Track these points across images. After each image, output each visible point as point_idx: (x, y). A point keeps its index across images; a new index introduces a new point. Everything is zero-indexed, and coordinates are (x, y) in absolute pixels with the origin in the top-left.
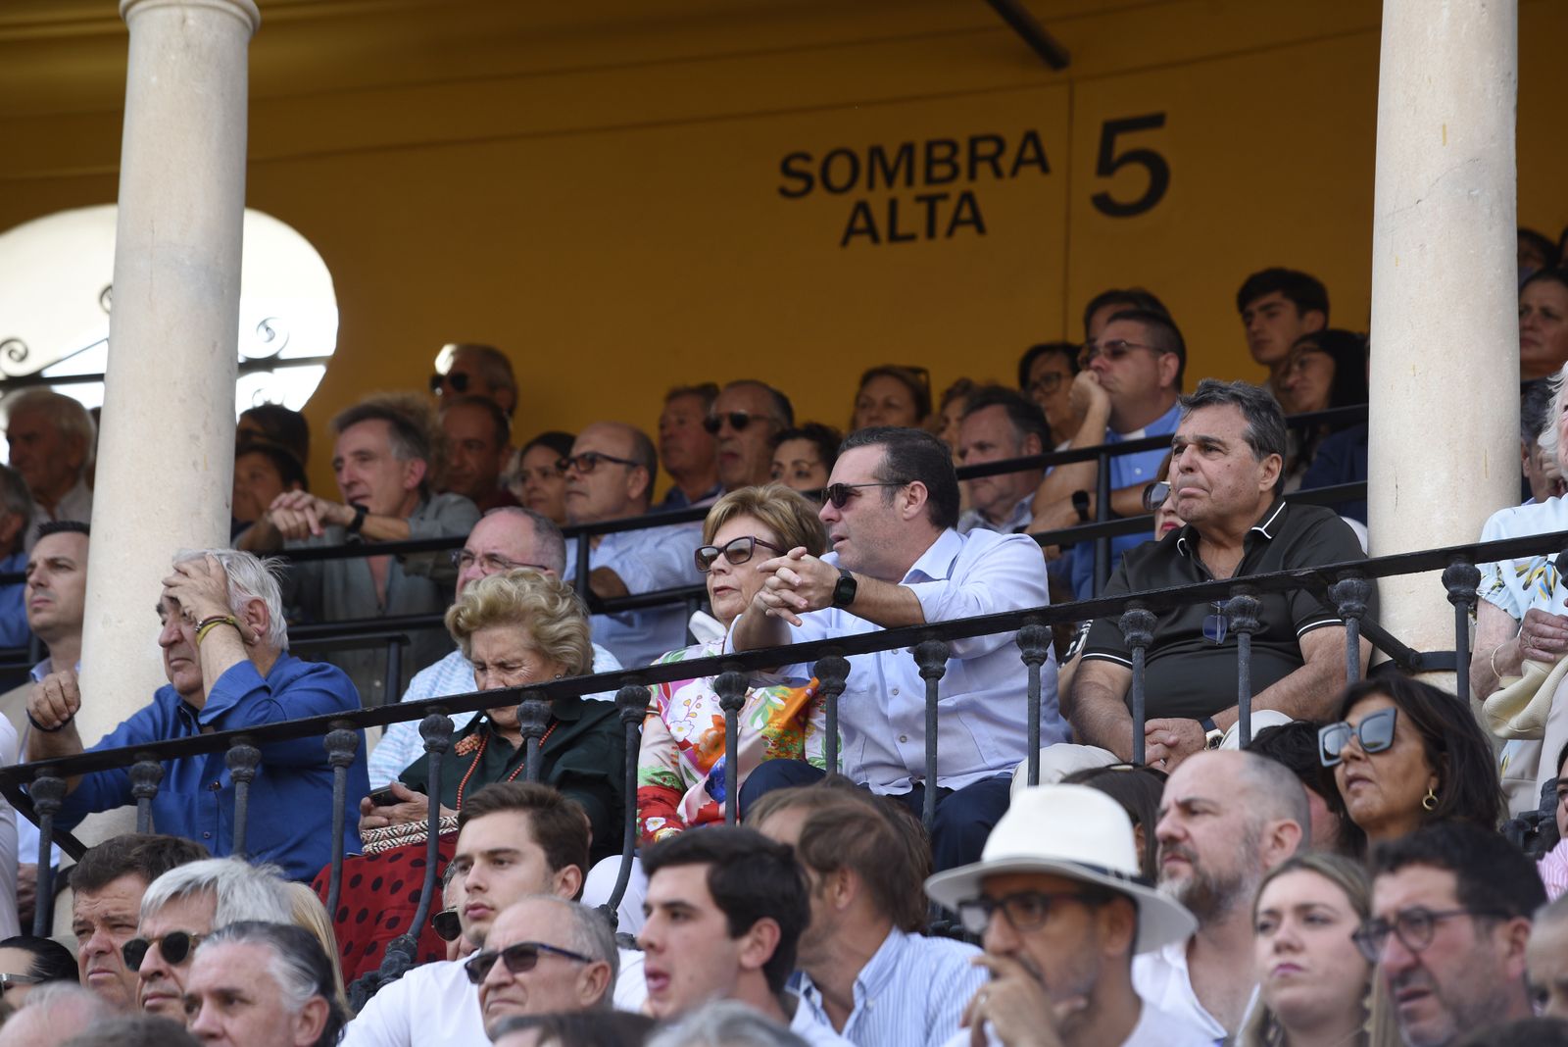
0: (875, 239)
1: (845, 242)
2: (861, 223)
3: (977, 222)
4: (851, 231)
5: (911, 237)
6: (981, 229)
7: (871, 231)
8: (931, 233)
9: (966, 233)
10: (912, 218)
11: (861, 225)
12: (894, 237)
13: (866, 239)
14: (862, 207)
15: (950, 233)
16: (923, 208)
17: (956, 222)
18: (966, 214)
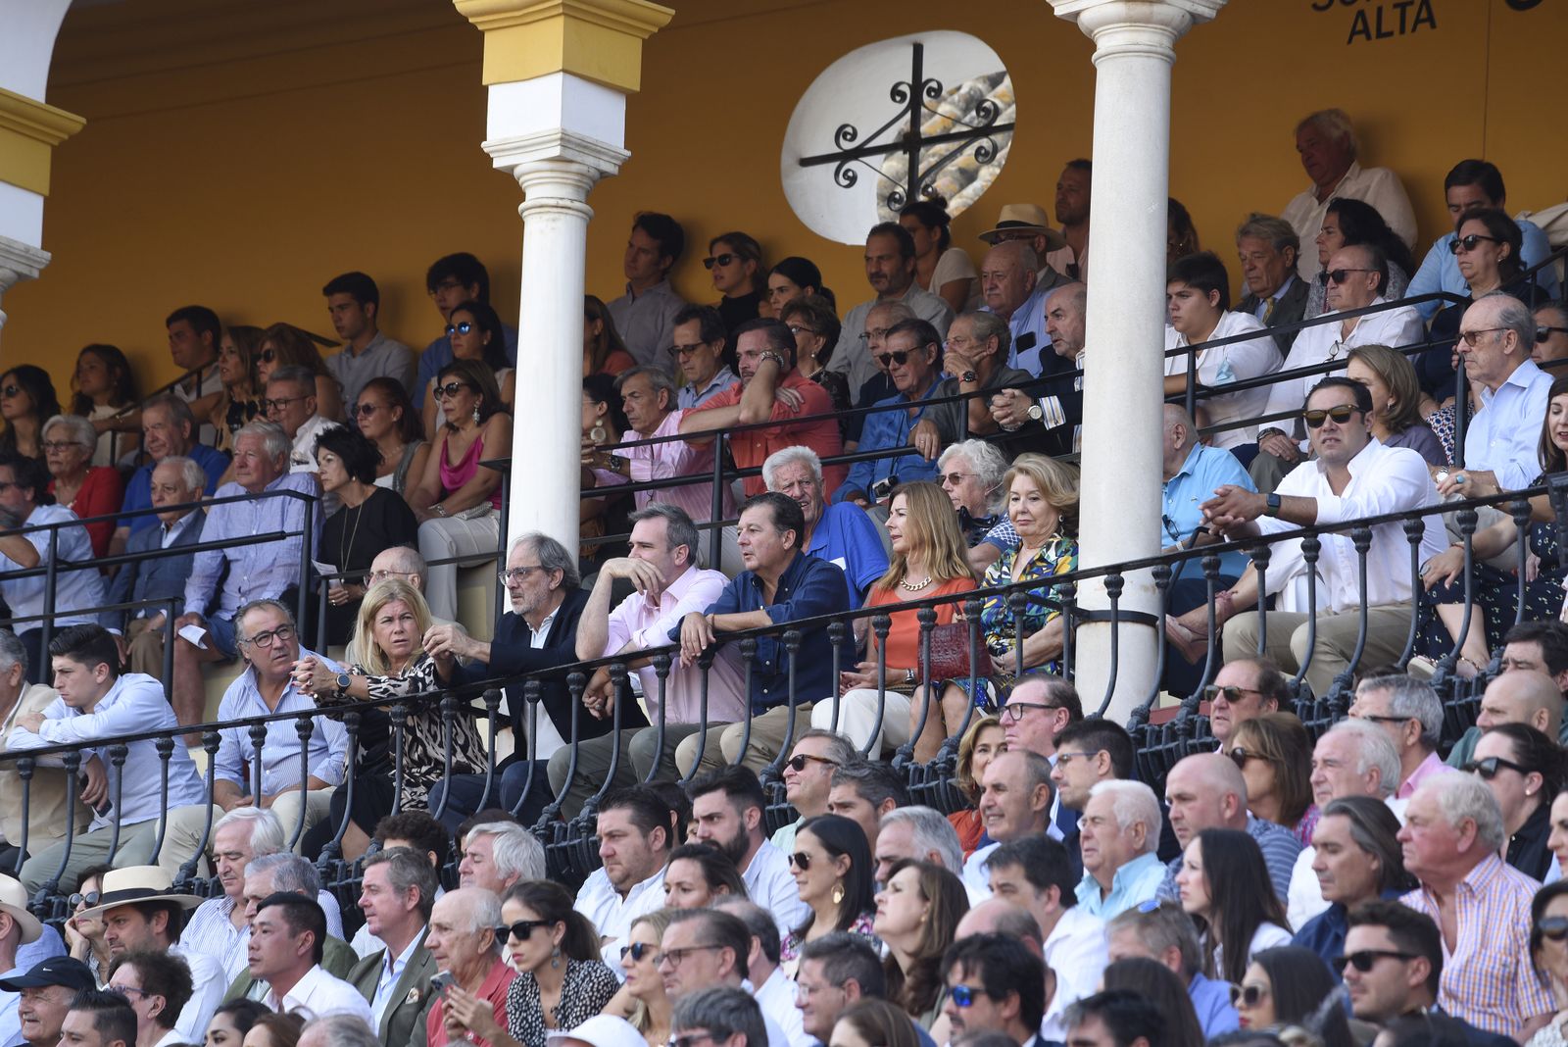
0: (1369, 37)
1: (1350, 41)
2: (1360, 26)
3: (1431, 19)
4: (1354, 33)
5: (1391, 34)
6: (1433, 26)
7: (1366, 31)
8: (1402, 31)
9: (1424, 27)
10: (1391, 21)
11: (1361, 28)
12: (1380, 35)
13: (1363, 37)
14: (1361, 14)
15: (1414, 30)
16: (1398, 11)
17: (1418, 21)
18: (1424, 15)
